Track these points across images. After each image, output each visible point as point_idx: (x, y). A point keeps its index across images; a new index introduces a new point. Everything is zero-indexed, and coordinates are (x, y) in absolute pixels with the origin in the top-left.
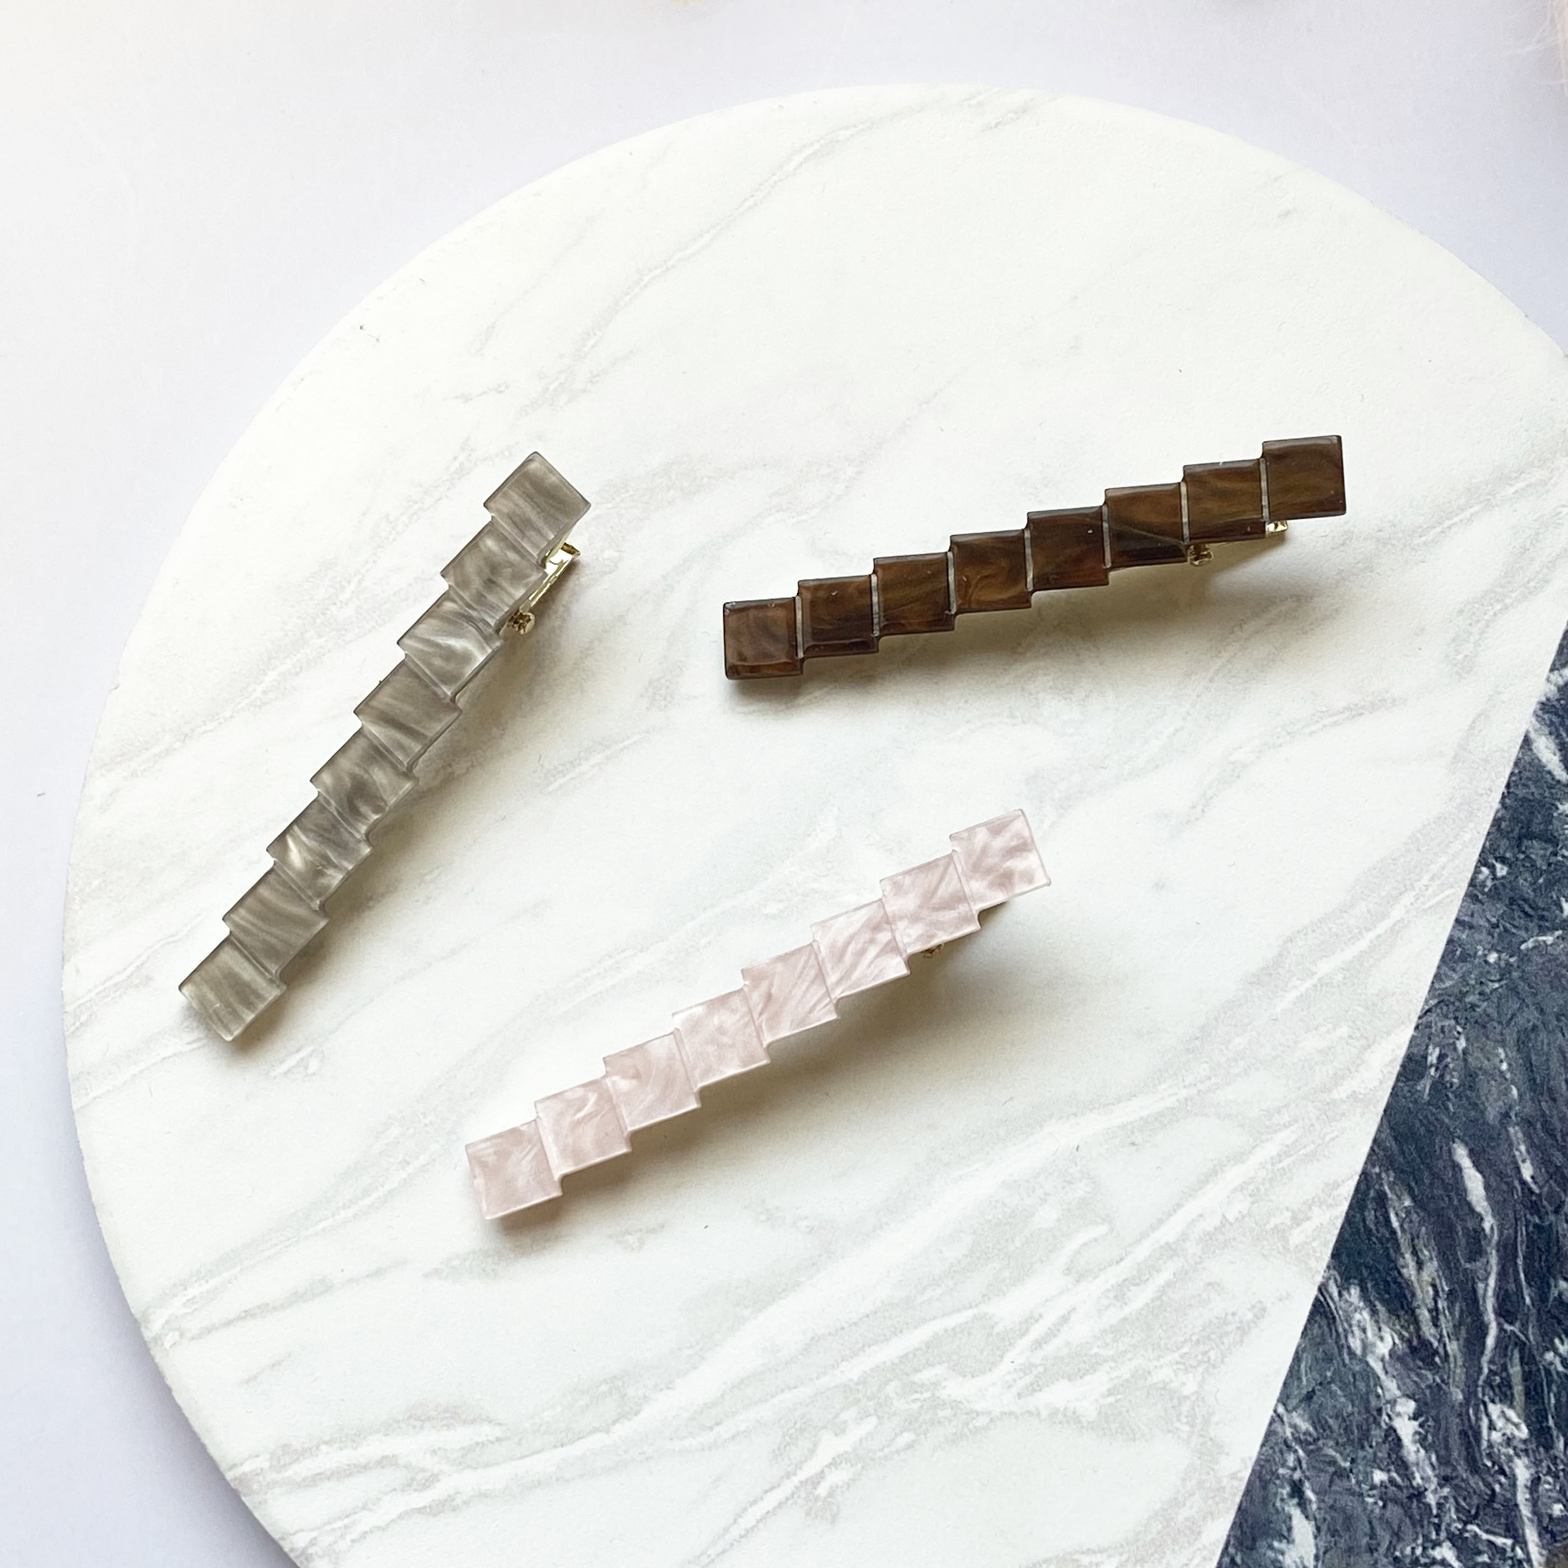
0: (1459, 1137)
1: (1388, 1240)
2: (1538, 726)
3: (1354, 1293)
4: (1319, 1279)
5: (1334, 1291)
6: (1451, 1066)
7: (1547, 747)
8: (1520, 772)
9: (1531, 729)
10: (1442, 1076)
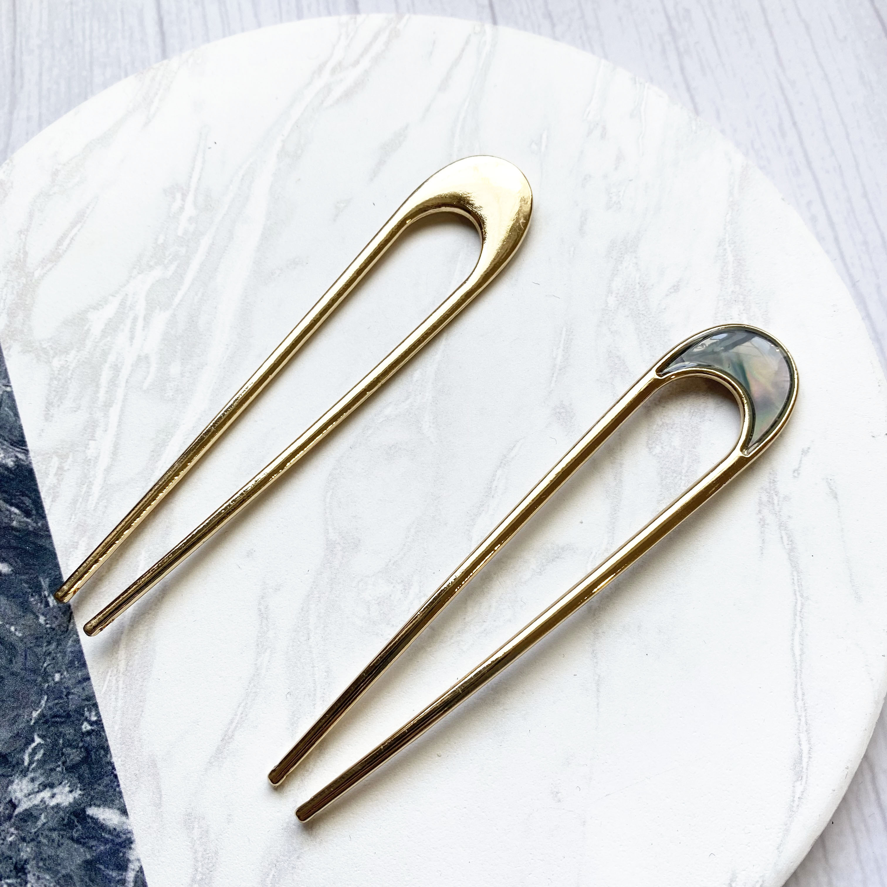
0: (11, 575)
1: (12, 499)
2: (125, 827)
3: (10, 463)
4: (31, 454)
5: (21, 456)
6: (39, 604)
7: (111, 820)
8: (115, 790)
9: (127, 821)
10: (40, 595)
